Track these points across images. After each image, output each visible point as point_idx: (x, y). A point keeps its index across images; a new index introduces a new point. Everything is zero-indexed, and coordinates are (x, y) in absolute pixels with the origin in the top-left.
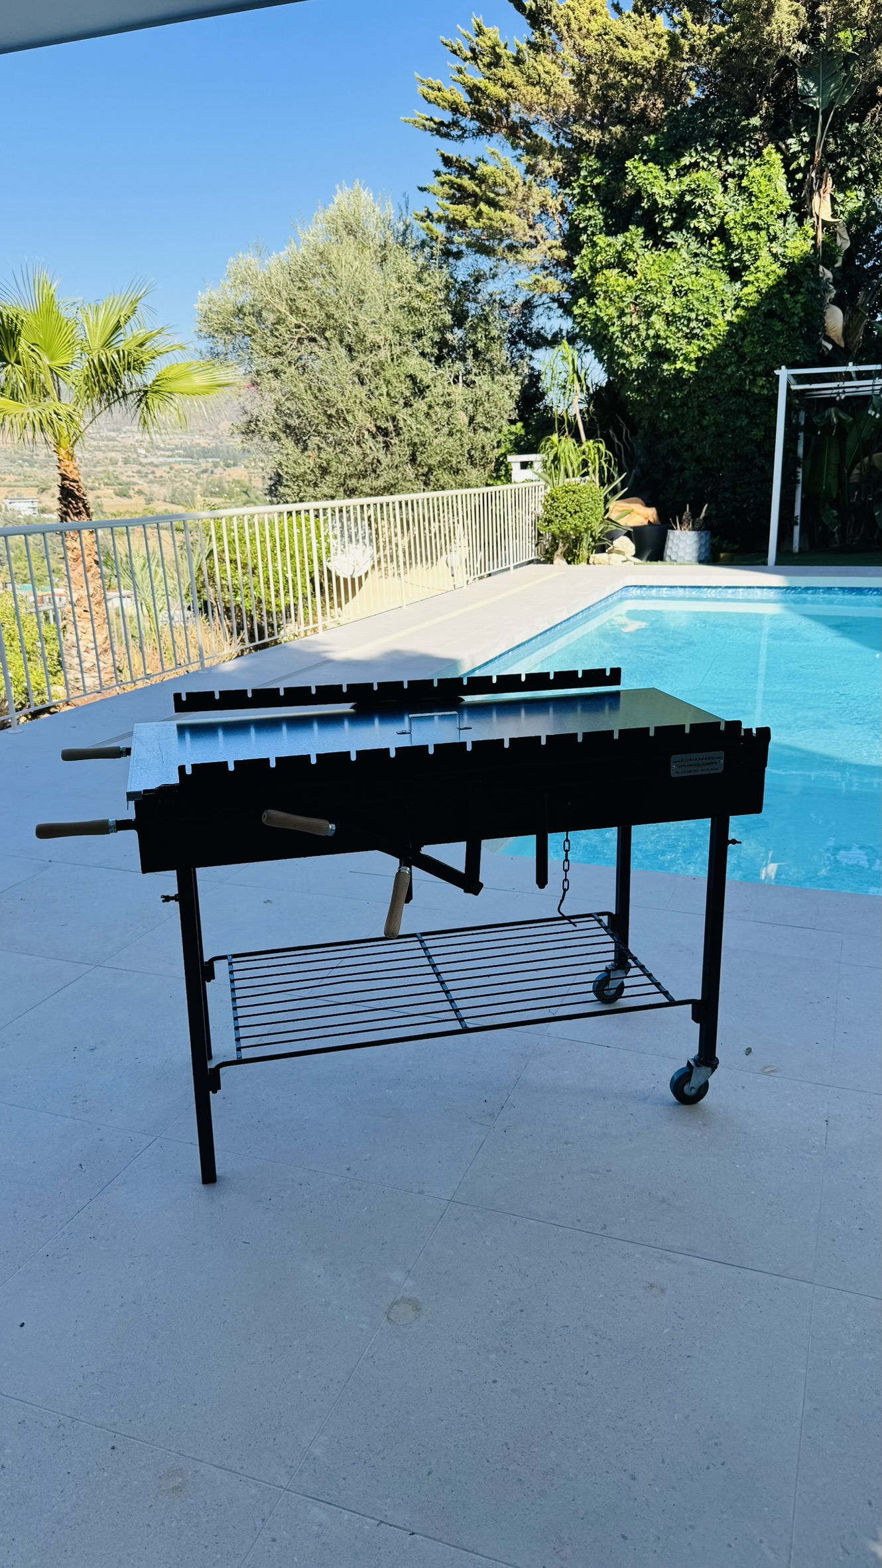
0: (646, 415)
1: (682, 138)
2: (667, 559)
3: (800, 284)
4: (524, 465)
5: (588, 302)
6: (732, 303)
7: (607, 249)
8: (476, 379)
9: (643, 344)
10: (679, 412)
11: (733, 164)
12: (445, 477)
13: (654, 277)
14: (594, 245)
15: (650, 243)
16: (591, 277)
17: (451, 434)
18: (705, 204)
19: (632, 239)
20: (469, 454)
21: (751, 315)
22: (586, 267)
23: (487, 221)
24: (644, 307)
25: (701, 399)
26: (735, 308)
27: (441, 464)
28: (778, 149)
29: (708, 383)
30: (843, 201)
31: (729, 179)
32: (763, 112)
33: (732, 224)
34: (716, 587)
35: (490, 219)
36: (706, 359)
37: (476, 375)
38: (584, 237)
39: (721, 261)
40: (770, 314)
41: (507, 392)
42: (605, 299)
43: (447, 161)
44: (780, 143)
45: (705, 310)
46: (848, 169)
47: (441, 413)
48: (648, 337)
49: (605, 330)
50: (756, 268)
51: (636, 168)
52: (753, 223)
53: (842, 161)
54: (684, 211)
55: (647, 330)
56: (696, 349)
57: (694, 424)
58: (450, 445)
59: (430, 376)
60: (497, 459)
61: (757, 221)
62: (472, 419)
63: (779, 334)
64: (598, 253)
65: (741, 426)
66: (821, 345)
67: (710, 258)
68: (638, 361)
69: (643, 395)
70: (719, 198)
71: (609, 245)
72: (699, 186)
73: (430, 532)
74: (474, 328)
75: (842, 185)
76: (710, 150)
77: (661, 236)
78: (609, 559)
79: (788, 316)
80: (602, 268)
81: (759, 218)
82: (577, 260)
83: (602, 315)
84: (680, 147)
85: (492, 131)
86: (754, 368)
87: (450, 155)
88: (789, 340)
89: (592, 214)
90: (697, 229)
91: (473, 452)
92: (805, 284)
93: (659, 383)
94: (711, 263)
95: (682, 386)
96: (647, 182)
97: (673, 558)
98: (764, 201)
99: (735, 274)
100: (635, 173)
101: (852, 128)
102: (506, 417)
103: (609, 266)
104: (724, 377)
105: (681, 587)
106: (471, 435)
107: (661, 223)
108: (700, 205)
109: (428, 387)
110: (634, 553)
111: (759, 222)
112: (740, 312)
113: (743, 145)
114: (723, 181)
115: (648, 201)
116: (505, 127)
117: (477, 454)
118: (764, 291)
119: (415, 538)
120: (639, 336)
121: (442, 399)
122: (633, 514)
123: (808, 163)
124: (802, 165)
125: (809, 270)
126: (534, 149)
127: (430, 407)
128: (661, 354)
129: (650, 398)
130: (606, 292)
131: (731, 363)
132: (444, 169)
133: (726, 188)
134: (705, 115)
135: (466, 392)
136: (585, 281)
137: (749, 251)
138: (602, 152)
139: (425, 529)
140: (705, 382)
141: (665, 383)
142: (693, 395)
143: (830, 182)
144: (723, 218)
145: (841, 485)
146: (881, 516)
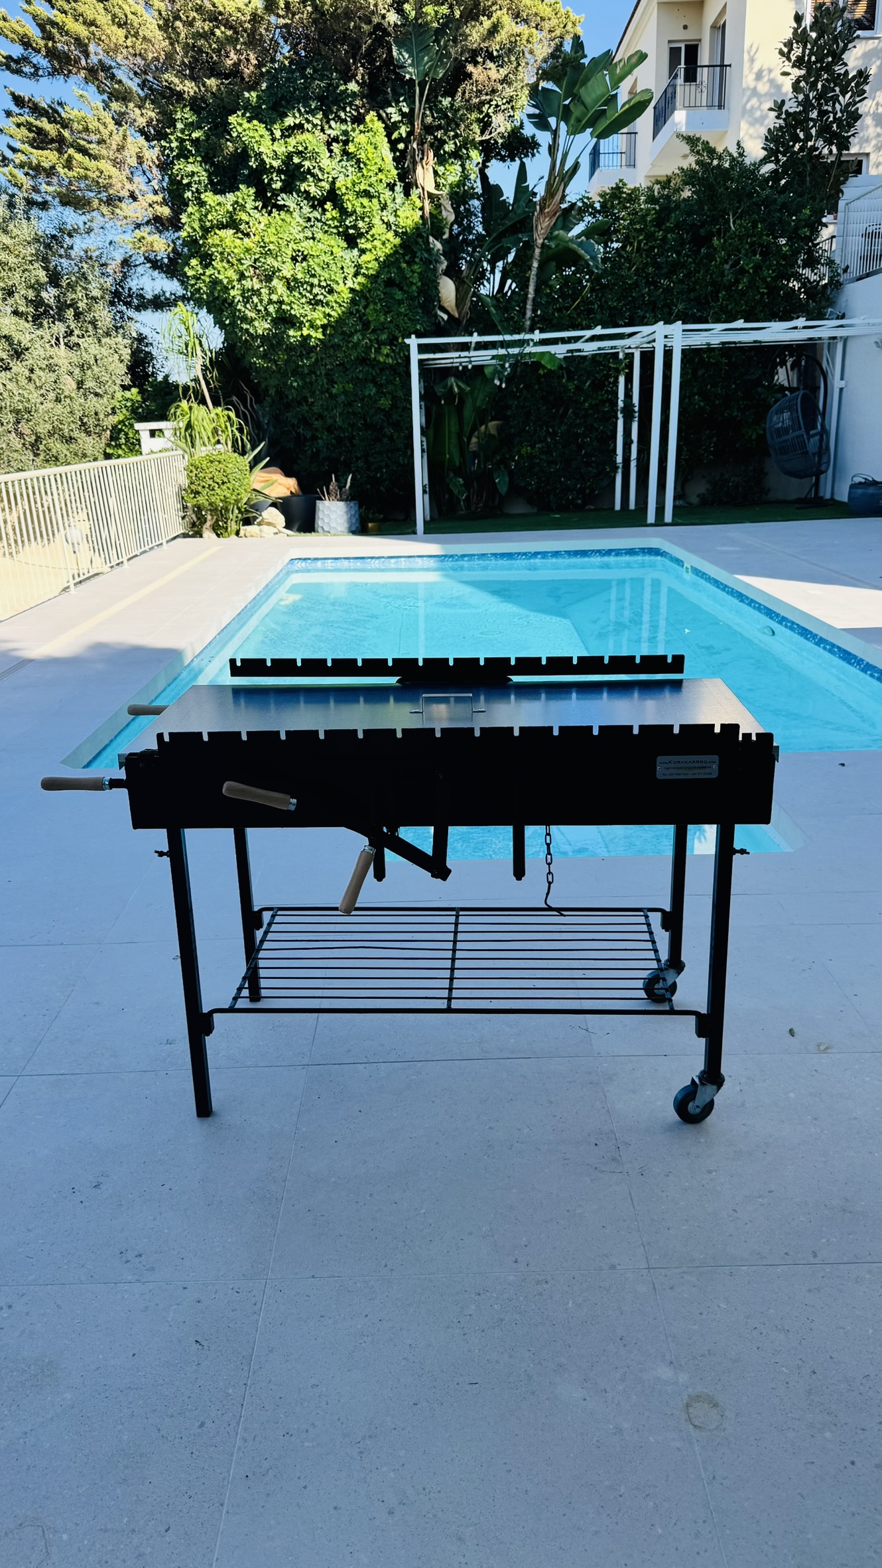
0: (273, 382)
1: (283, 97)
2: (320, 530)
3: (414, 255)
4: (153, 433)
5: (201, 263)
6: (352, 271)
7: (218, 208)
8: (80, 341)
9: (266, 309)
10: (308, 380)
11: (336, 129)
12: (57, 446)
13: (272, 240)
14: (202, 204)
15: (259, 204)
16: (204, 237)
17: (58, 400)
18: (314, 168)
19: (243, 199)
20: (81, 419)
21: (372, 283)
22: (196, 225)
23: (82, 171)
24: (265, 270)
25: (328, 367)
26: (356, 275)
27: (51, 434)
28: (380, 118)
29: (335, 351)
30: (444, 174)
31: (334, 144)
32: (359, 77)
33: (344, 190)
34: (379, 558)
35: (86, 169)
36: (332, 326)
37: (78, 336)
38: (188, 194)
39: (336, 227)
40: (389, 283)
41: (116, 357)
42: (222, 261)
43: (18, 100)
44: (381, 112)
45: (327, 276)
46: (445, 142)
47: (47, 377)
48: (270, 302)
49: (225, 293)
50: (373, 236)
51: (241, 125)
52: (365, 191)
53: (439, 134)
54: (293, 174)
55: (270, 294)
56: (321, 316)
57: (322, 392)
58: (59, 412)
59: (28, 337)
60: (114, 427)
61: (368, 188)
62: (80, 384)
63: (400, 302)
64: (208, 212)
65: (370, 394)
66: (436, 315)
67: (325, 223)
68: (262, 327)
69: (270, 362)
70: (325, 162)
71: (219, 204)
72: (306, 148)
73: (42, 506)
74: (71, 287)
75: (441, 160)
76: (313, 112)
77: (270, 198)
78: (261, 531)
79: (407, 286)
80: (212, 227)
81: (370, 185)
82: (184, 218)
83: (221, 277)
84: (282, 106)
85: (70, 72)
86: (378, 336)
87: (22, 94)
88: (409, 309)
89: (195, 170)
90: (307, 192)
91: (85, 420)
92: (419, 254)
93: (285, 350)
94: (326, 228)
95: (308, 354)
96: (253, 140)
97: (326, 529)
98: (372, 168)
99: (351, 241)
100: (240, 130)
101: (446, 102)
102: (119, 382)
103: (222, 226)
104: (350, 345)
105: (345, 558)
106: (82, 401)
107: (269, 184)
108: (309, 167)
109: (27, 349)
110: (284, 524)
111: (372, 190)
112: (360, 279)
113: (344, 110)
114: (329, 144)
115: (256, 160)
116: (84, 68)
117: (91, 422)
118: (381, 259)
119: (25, 513)
120: (261, 301)
121: (46, 362)
122: (275, 484)
123: (410, 134)
124: (404, 135)
125: (420, 240)
126: (123, 96)
127: (32, 371)
128: (285, 320)
129: (277, 365)
130: (222, 253)
131: (356, 331)
132: (16, 110)
133: (331, 151)
134: (304, 76)
135: (71, 355)
136: (196, 241)
137: (362, 219)
138: (196, 104)
139: (36, 503)
140: (332, 351)
141: (291, 350)
142: (320, 363)
143: (431, 154)
144: (333, 183)
145: (462, 454)
146: (501, 482)
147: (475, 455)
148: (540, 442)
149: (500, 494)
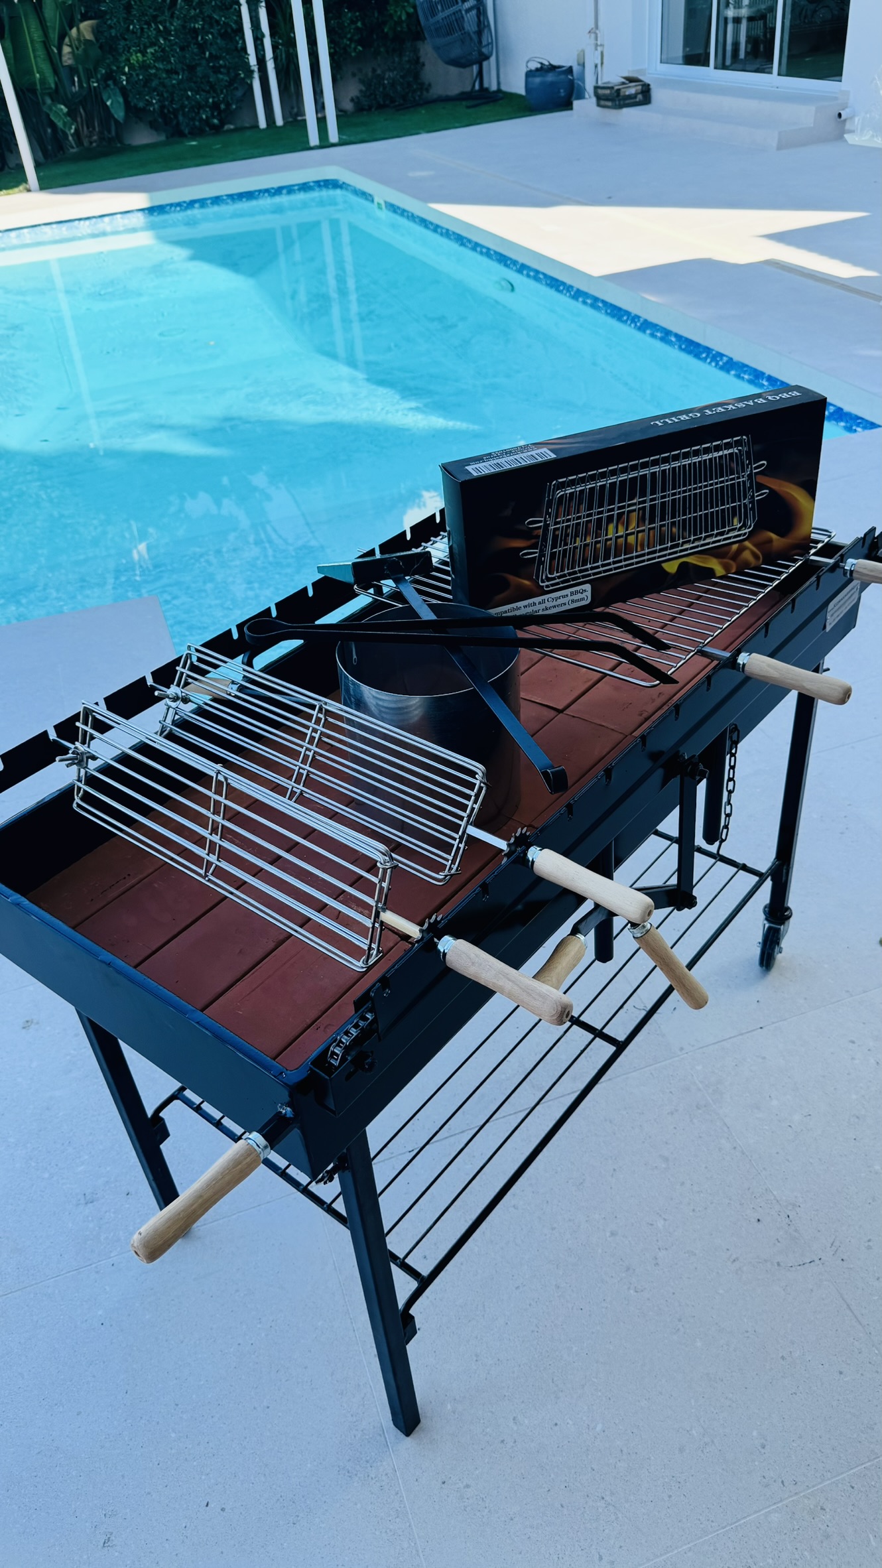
145: (56, 72)
146: (114, 103)
147: (72, 70)
148: (152, 44)
149: (116, 121)
